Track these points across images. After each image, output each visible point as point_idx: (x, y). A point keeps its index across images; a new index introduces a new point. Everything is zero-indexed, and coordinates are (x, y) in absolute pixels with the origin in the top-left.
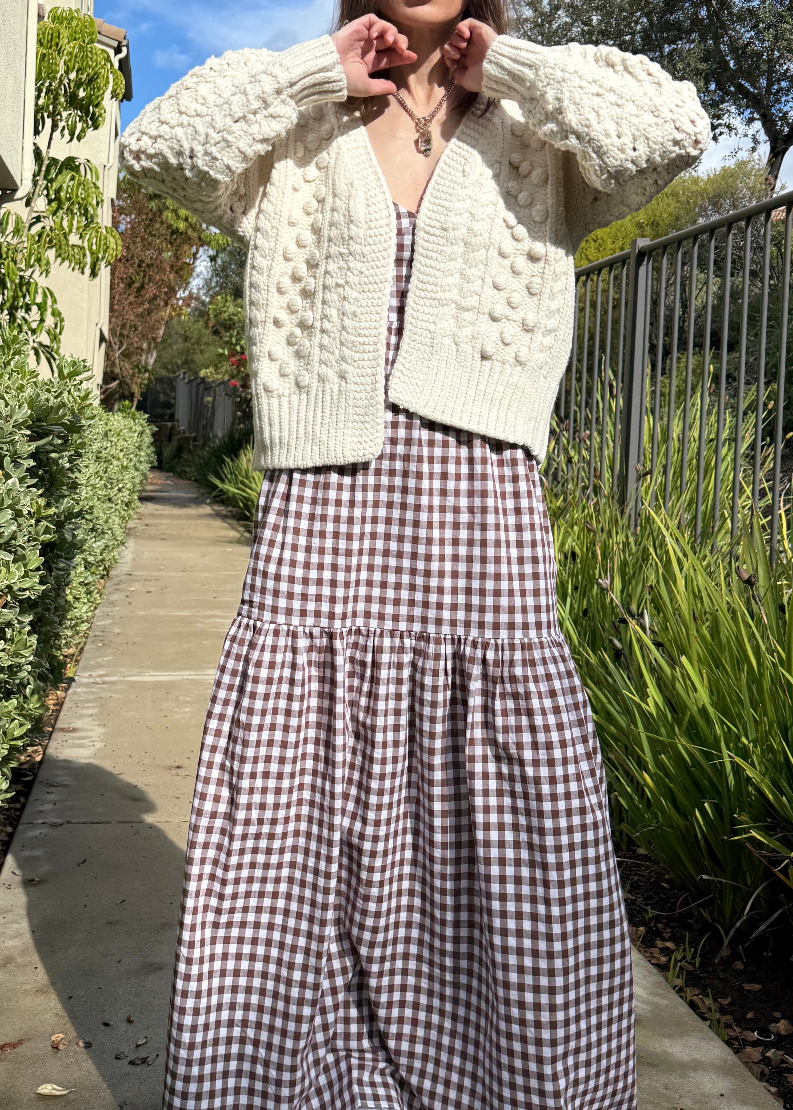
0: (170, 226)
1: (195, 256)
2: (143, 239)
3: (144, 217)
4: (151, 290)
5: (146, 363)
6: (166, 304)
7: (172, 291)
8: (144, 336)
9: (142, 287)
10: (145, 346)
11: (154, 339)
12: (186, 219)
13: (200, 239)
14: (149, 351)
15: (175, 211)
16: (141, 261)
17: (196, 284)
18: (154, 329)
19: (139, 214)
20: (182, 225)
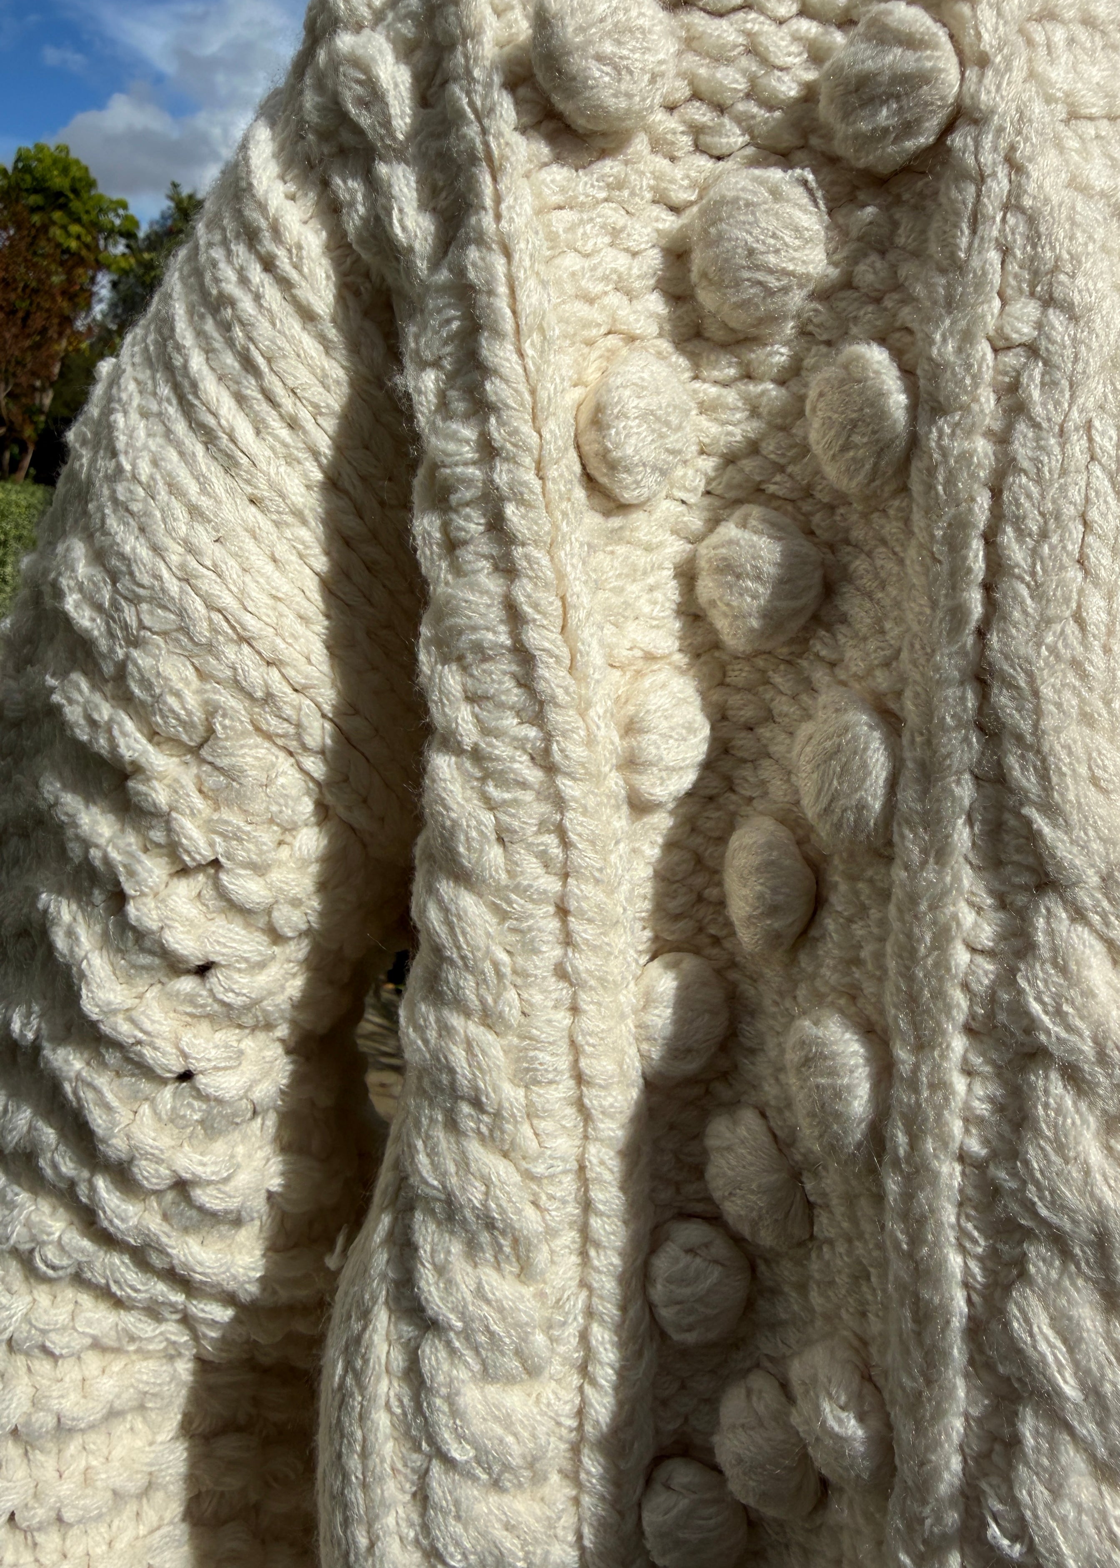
0: (58, 245)
1: (93, 280)
2: (26, 260)
3: (25, 233)
4: (37, 321)
5: (42, 405)
6: (61, 334)
7: (67, 321)
8: (34, 374)
9: (28, 315)
10: (38, 383)
11: (48, 378)
12: (78, 237)
13: (97, 261)
14: (43, 390)
15: (64, 228)
16: (26, 286)
17: (99, 309)
18: (47, 366)
19: (19, 227)
20: (73, 244)
